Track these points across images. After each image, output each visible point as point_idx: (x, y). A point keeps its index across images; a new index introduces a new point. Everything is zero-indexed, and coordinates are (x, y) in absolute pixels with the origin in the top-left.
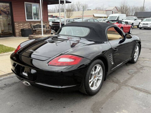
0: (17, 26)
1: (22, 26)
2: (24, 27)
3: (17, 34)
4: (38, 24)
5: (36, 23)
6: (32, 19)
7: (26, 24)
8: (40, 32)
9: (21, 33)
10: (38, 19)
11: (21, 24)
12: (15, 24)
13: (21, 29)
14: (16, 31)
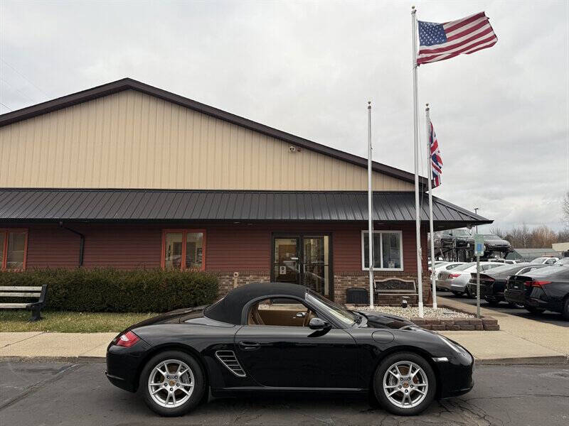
0: (339, 281)
1: (350, 283)
2: (356, 285)
3: (337, 299)
4: (395, 278)
5: (388, 276)
6: (380, 267)
7: (359, 278)
8: (398, 300)
9: (345, 296)
10: (396, 267)
11: (350, 278)
12: (335, 276)
13: (346, 288)
14: (335, 292)
